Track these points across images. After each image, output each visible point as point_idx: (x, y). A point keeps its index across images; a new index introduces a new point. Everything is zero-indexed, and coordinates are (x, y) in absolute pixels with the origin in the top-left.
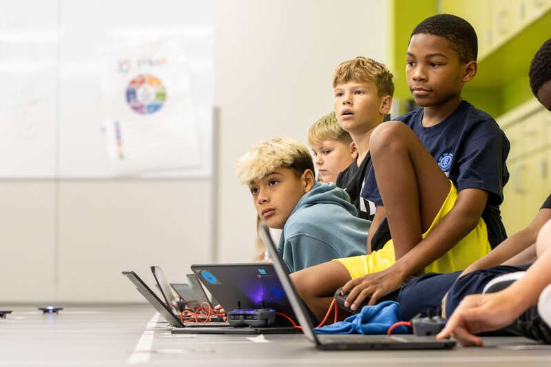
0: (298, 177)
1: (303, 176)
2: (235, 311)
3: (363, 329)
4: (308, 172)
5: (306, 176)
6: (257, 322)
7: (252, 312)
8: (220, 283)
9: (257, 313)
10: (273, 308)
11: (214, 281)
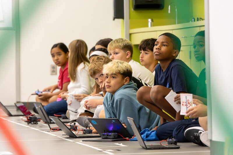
0: (123, 78)
1: (125, 79)
2: (103, 133)
3: (146, 139)
4: (128, 78)
5: (126, 79)
6: (112, 137)
7: (110, 134)
8: (98, 124)
9: (111, 134)
10: (116, 133)
11: (95, 123)
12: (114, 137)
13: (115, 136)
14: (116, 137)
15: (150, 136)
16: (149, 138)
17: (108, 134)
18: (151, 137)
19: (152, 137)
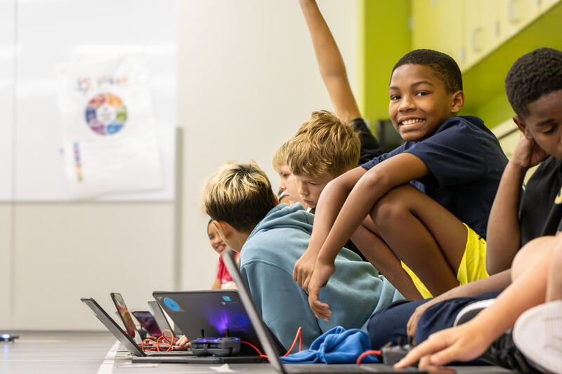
2: (199, 340)
3: (326, 358)
6: (221, 351)
7: (216, 341)
8: (183, 311)
9: (221, 341)
10: (238, 337)
11: (177, 308)
12: (227, 351)
13: (231, 349)
14: (234, 350)
15: (342, 346)
16: (336, 354)
17: (211, 341)
18: (344, 351)
19: (347, 349)
